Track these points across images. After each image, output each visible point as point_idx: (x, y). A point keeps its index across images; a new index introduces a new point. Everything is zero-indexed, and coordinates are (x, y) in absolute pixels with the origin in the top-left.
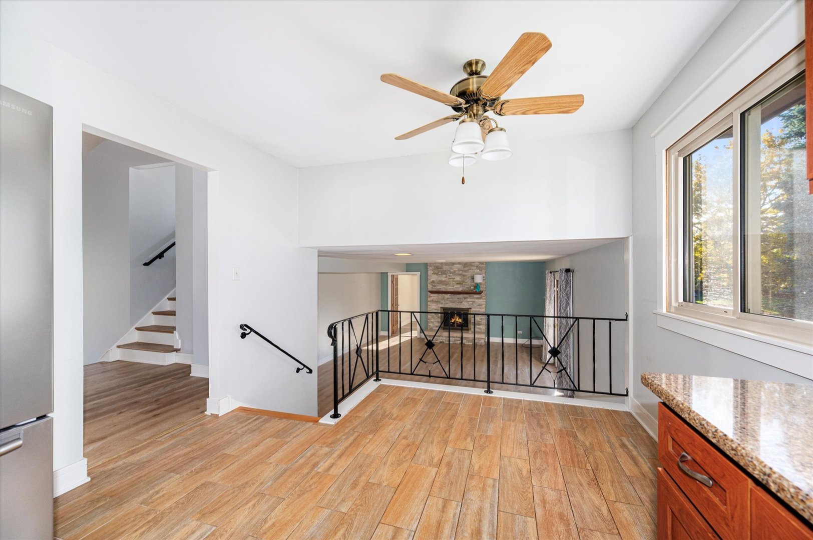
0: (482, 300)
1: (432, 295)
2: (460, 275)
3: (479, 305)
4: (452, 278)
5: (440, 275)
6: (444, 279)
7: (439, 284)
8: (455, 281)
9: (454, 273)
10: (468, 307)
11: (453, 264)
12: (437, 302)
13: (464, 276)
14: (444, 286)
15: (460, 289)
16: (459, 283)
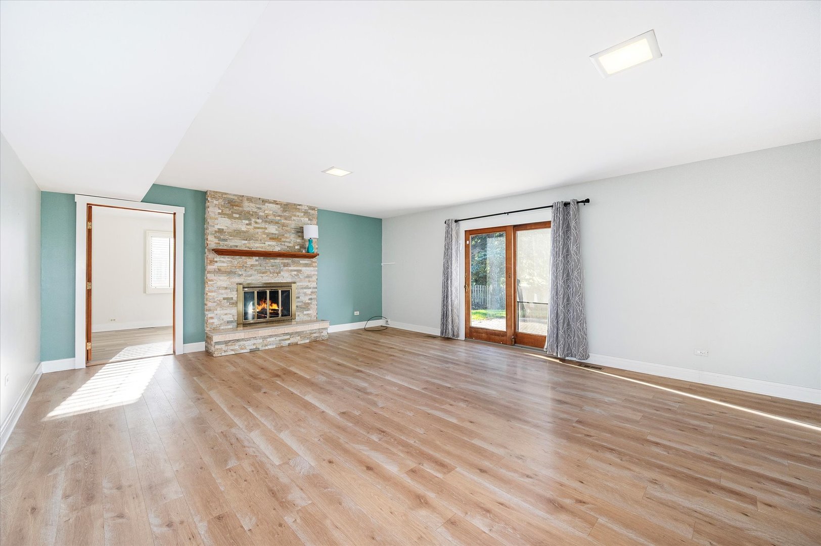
0: (312, 268)
1: (218, 258)
2: (277, 223)
3: (308, 277)
4: (262, 228)
5: (235, 218)
6: (244, 228)
7: (234, 236)
8: (268, 234)
9: (266, 219)
10: (289, 280)
11: (264, 201)
12: (230, 273)
13: (283, 225)
14: (246, 242)
15: (277, 249)
16: (273, 238)
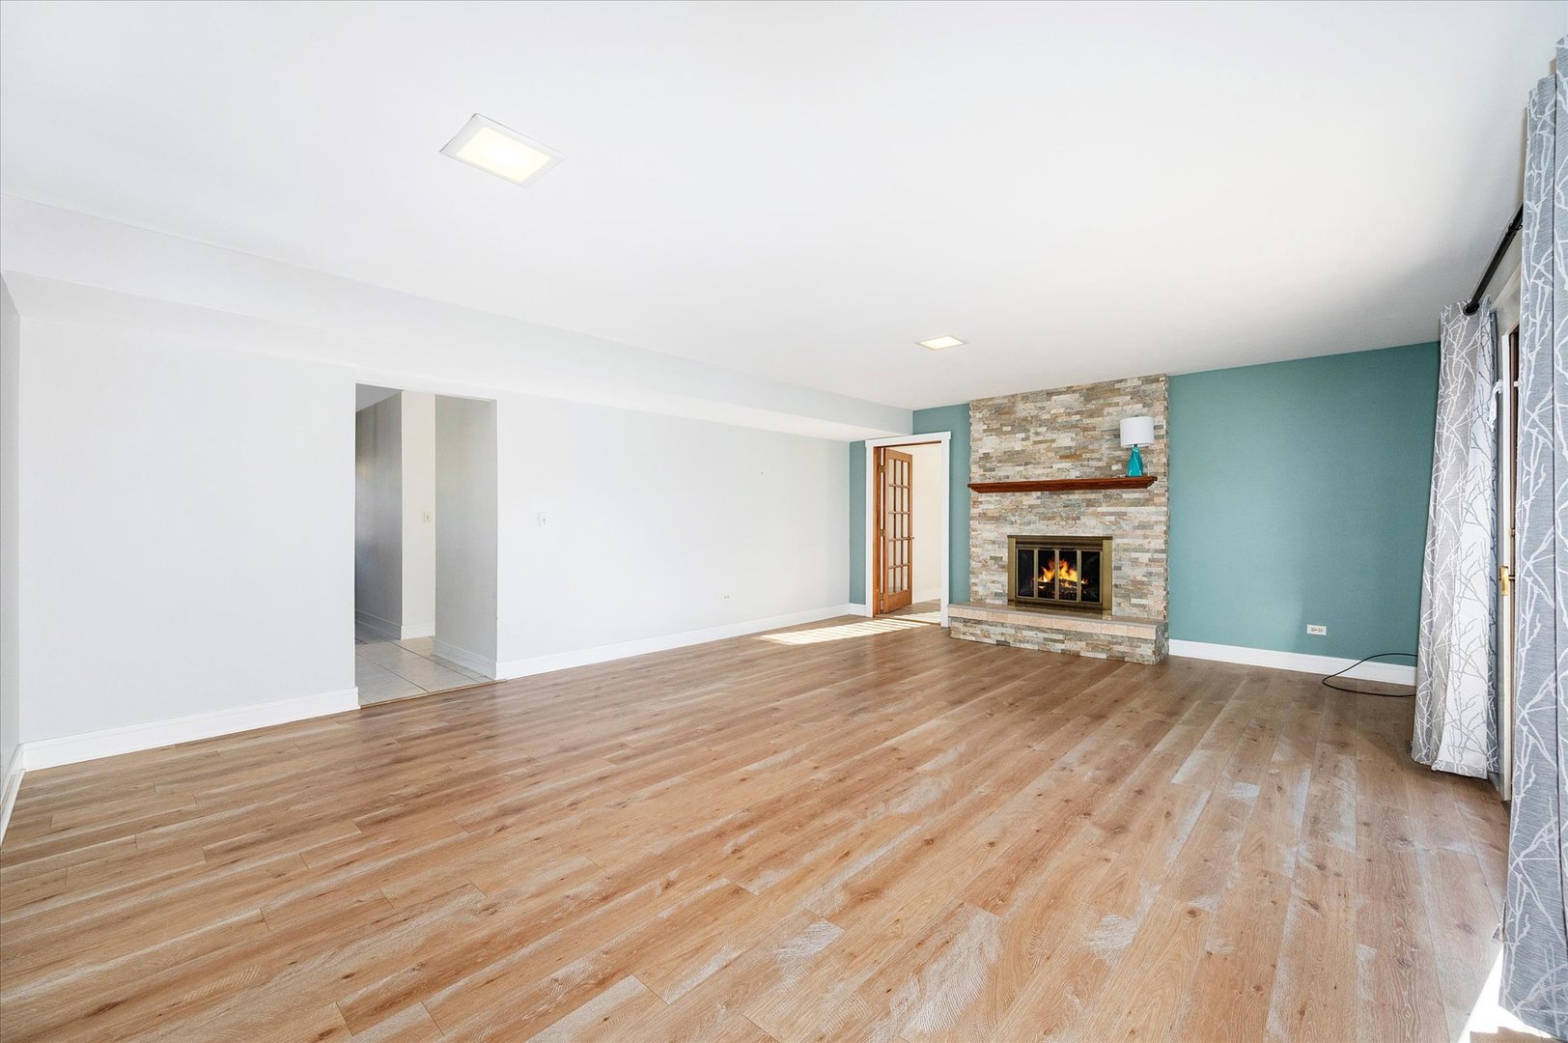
0: (1152, 509)
1: (983, 497)
2: (1075, 426)
3: (1142, 526)
4: (1046, 441)
5: (1008, 433)
6: (1018, 447)
7: (1005, 461)
8: (1056, 451)
9: (1052, 424)
10: (1099, 532)
11: (1050, 394)
12: (997, 519)
13: (1085, 429)
14: (1021, 468)
15: (1073, 475)
16: (1069, 455)
